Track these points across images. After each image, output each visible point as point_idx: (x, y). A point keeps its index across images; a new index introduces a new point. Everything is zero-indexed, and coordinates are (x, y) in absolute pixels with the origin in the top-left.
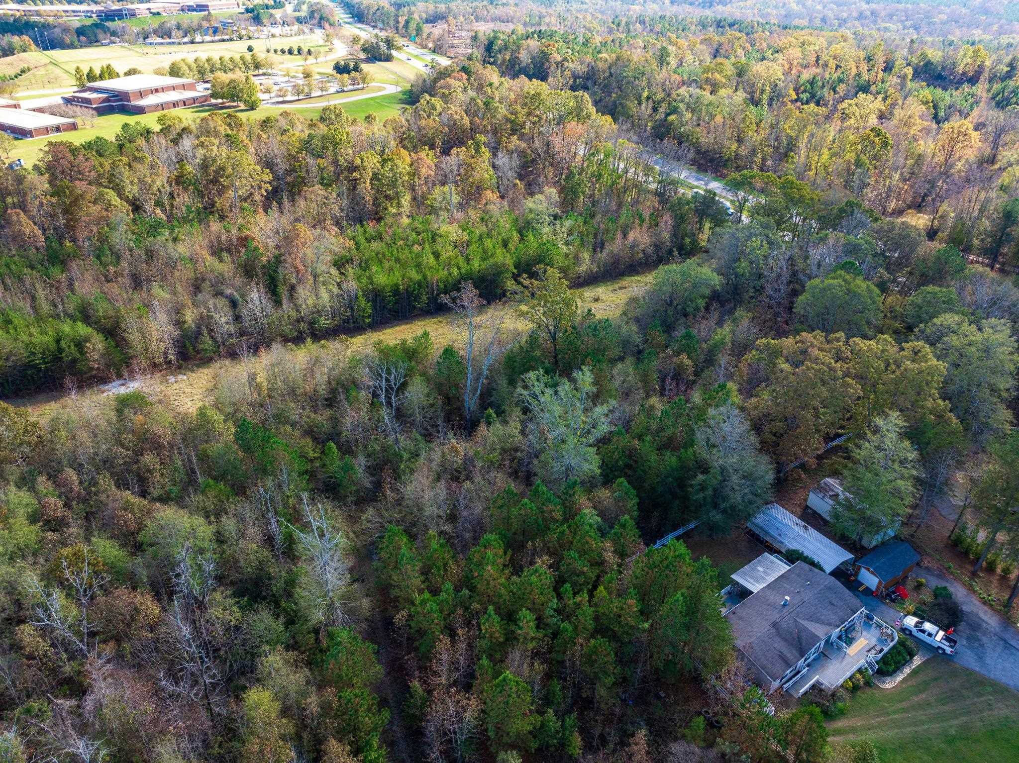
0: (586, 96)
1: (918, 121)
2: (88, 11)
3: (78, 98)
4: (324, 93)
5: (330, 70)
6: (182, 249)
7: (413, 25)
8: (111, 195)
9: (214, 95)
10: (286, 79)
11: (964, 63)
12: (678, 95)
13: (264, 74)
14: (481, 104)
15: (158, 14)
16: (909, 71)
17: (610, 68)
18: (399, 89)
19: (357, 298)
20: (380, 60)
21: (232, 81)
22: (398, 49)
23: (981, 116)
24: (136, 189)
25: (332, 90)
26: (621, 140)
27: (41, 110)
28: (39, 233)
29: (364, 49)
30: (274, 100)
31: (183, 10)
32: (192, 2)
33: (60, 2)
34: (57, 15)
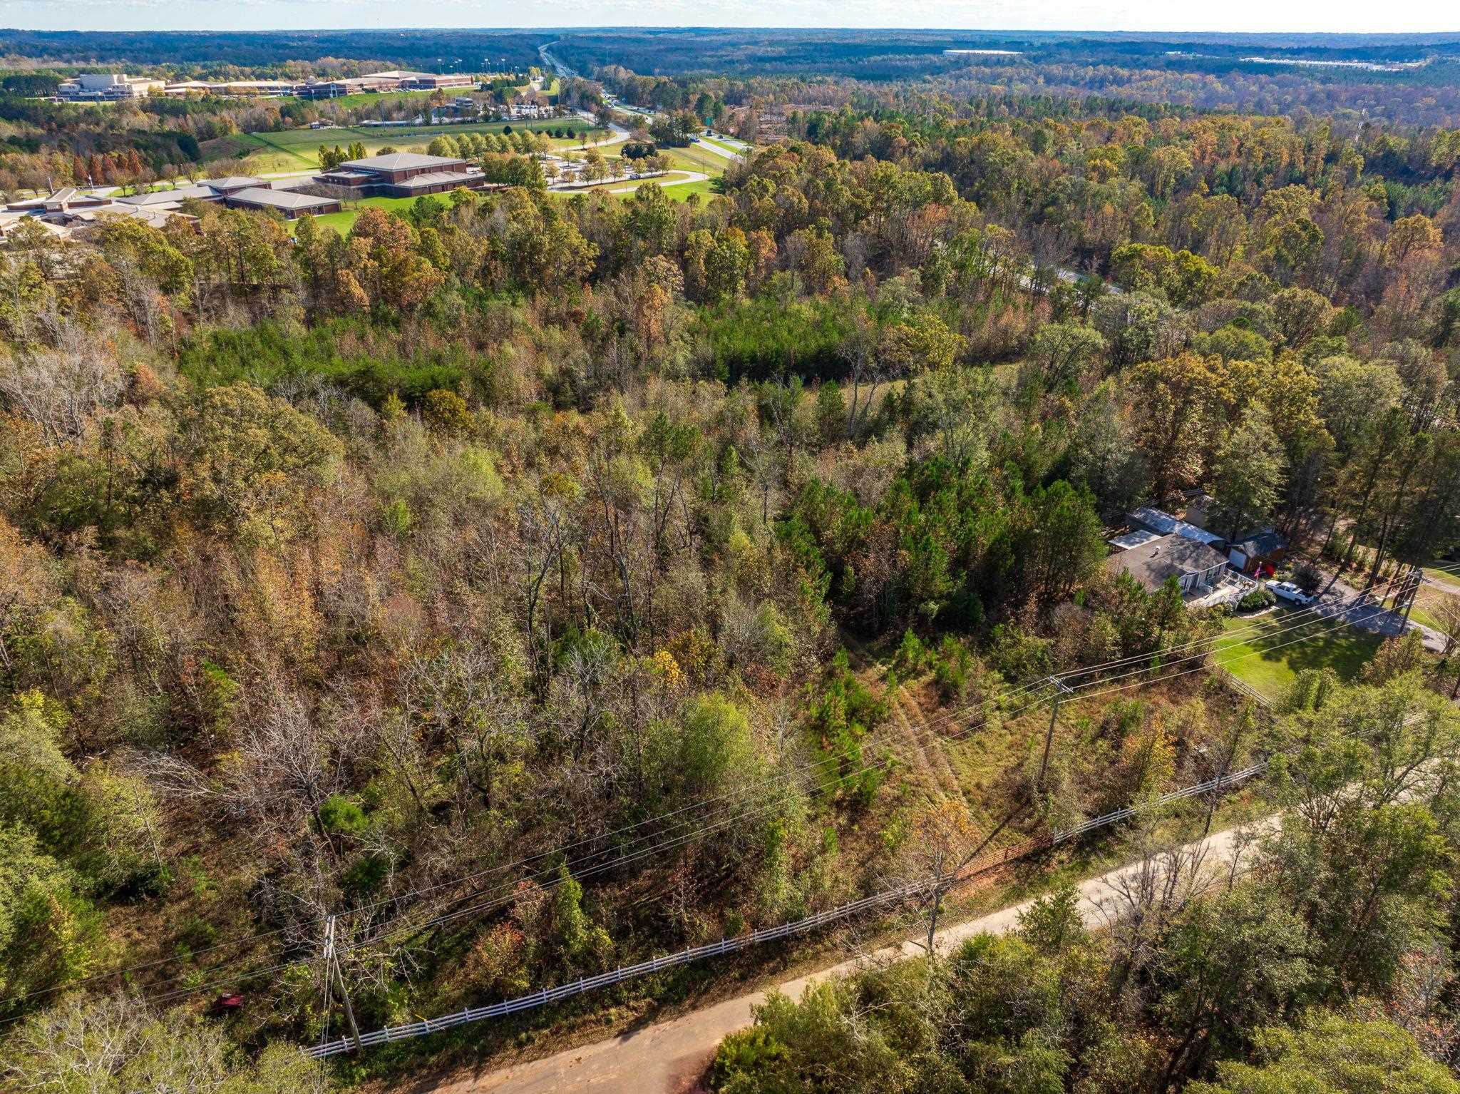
0: (947, 177)
1: (1364, 216)
2: (286, 88)
3: (333, 178)
4: (617, 179)
5: (618, 154)
7: (709, 106)
9: (489, 179)
10: (566, 164)
11: (1439, 153)
12: (1058, 184)
15: (374, 91)
16: (1359, 161)
17: (971, 152)
18: (709, 177)
19: (714, 362)
20: (674, 146)
21: (512, 161)
22: (697, 132)
23: (1452, 215)
25: (626, 177)
26: (990, 226)
27: (293, 190)
29: (652, 132)
30: (560, 185)
31: (402, 87)
32: (413, 77)
33: (247, 77)
34: (250, 93)
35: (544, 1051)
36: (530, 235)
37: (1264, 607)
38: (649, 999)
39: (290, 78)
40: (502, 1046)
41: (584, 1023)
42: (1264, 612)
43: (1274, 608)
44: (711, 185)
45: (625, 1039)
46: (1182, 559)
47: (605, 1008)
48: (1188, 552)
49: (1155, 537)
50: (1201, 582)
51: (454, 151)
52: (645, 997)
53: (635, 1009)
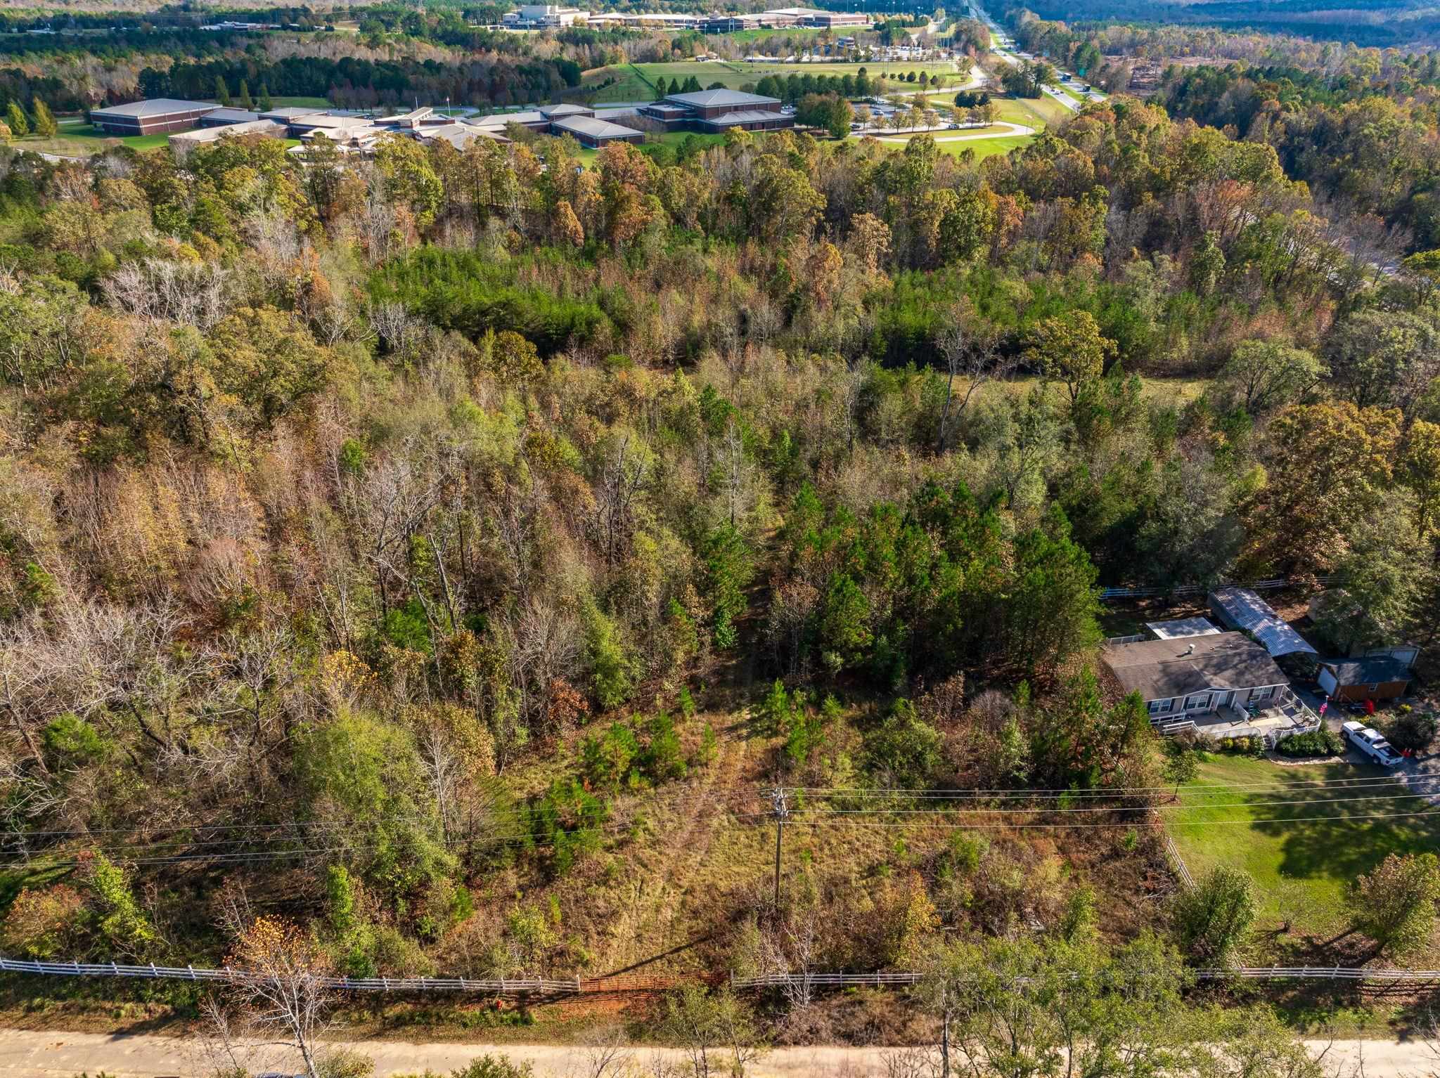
2: (691, 22)
3: (653, 111)
5: (950, 102)
6: (711, 263)
7: (1086, 54)
8: (656, 201)
9: (798, 120)
10: (892, 109)
13: (867, 101)
14: (1117, 149)
15: (769, 27)
18: (1031, 132)
19: (874, 334)
20: (1023, 96)
21: (823, 103)
22: (1051, 82)
24: (682, 202)
25: (944, 126)
26: (1300, 211)
28: (580, 229)
29: (1005, 81)
31: (798, 24)
32: (811, 13)
33: (665, 11)
34: (657, 26)
37: (1316, 754)
38: (168, 1007)
39: (703, 12)
40: (14, 1003)
41: (95, 1010)
42: (1316, 762)
43: (1335, 760)
46: (1219, 668)
47: (124, 1000)
48: (1236, 660)
49: (1214, 631)
50: (1237, 703)
52: (166, 1003)
53: (150, 1011)
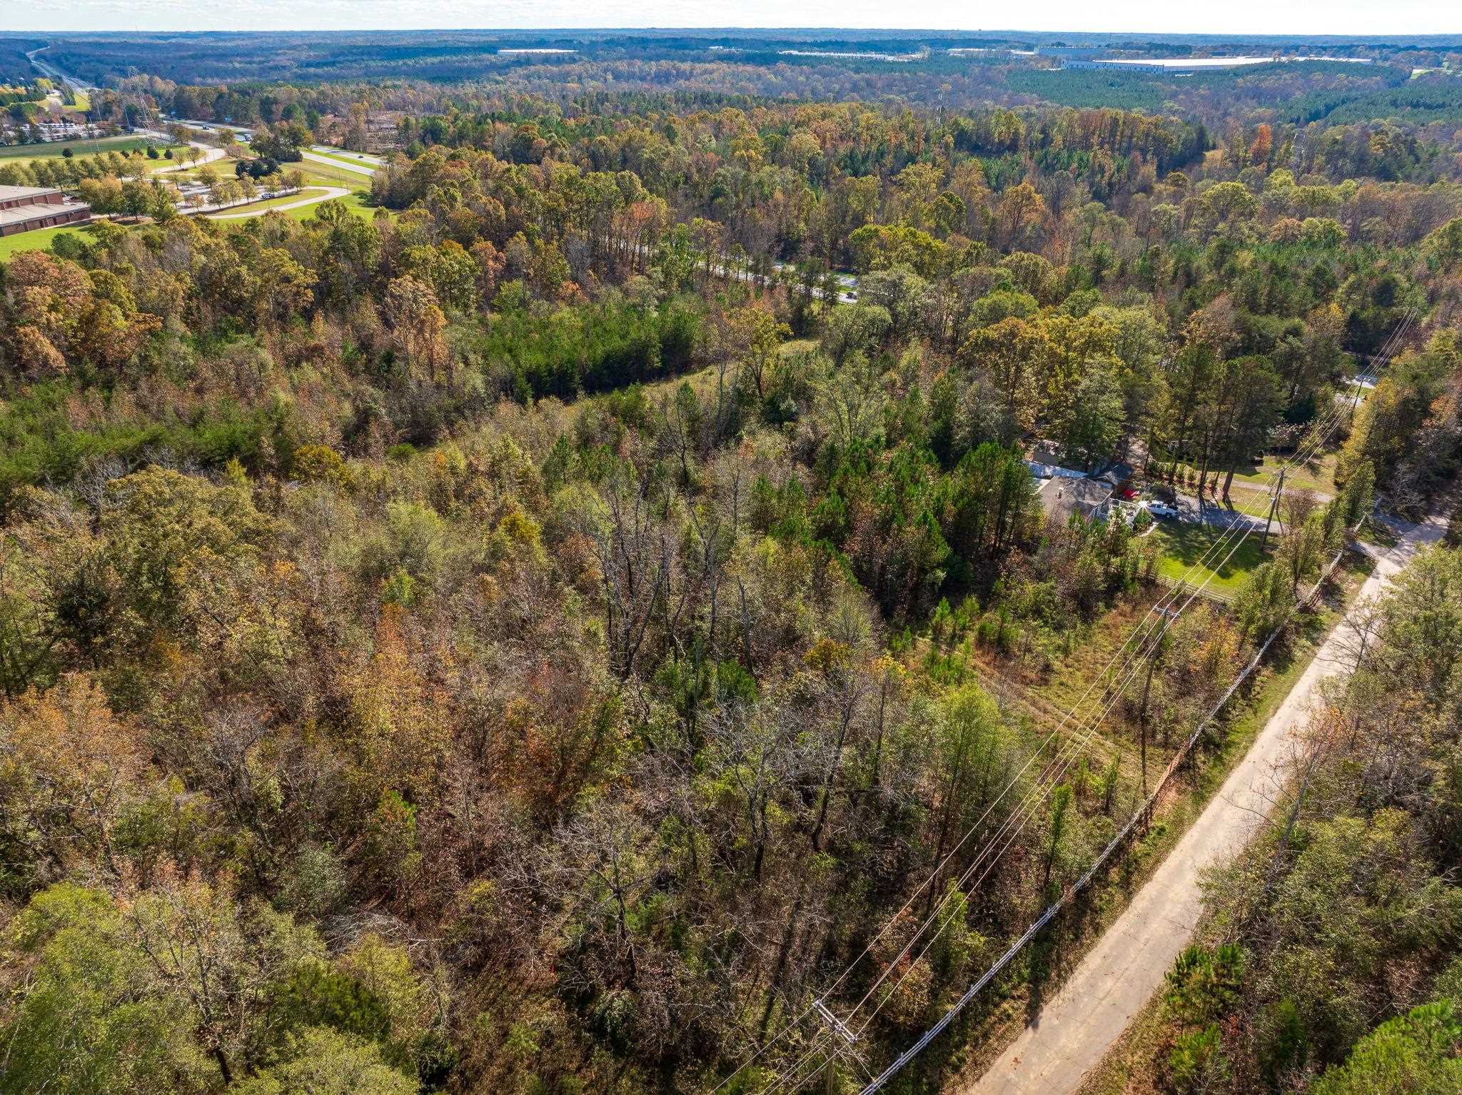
0: (635, 175)
4: (251, 200)
5: (234, 173)
11: (999, 132)
16: (949, 140)
17: (623, 150)
20: (285, 160)
21: (127, 187)
22: (307, 145)
25: (260, 196)
26: (695, 219)
28: (59, 355)
30: (183, 212)
35: (980, 1066)
36: (224, 268)
37: (1150, 524)
38: (1024, 985)
40: (943, 1077)
42: (1151, 528)
43: (1156, 524)
44: (357, 199)
45: (1035, 1026)
46: (1081, 496)
47: (997, 1006)
48: (1080, 489)
49: (1043, 482)
51: (30, 179)
52: (1019, 984)
53: (1020, 997)
